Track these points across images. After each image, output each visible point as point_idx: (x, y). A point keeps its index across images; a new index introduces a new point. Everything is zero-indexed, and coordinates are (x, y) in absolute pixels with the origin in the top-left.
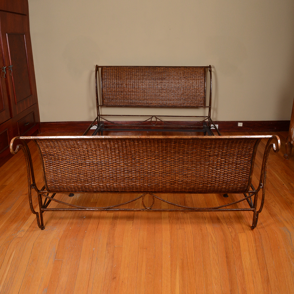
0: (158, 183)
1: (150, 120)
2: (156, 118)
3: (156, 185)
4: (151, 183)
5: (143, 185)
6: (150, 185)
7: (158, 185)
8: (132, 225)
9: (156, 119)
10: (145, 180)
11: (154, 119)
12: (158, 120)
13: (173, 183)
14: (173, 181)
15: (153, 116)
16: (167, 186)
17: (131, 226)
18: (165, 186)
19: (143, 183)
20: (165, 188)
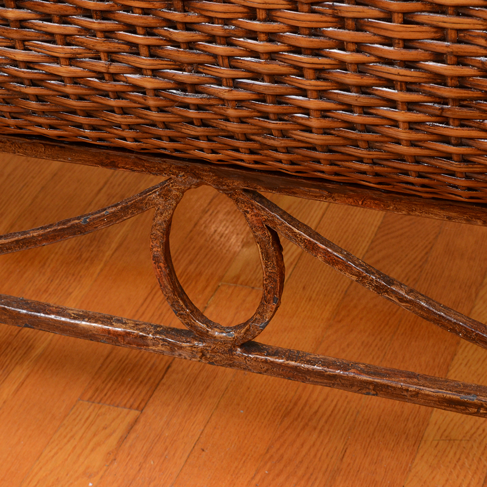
0: (275, 78)
3: (262, 98)
4: (196, 67)
5: (114, 77)
6: (195, 88)
7: (279, 99)
8: (112, 457)
10: (132, 29)
13: (459, 102)
14: (461, 82)
16: (395, 123)
17: (97, 459)
18: (367, 128)
19: (112, 56)
20: (370, 146)
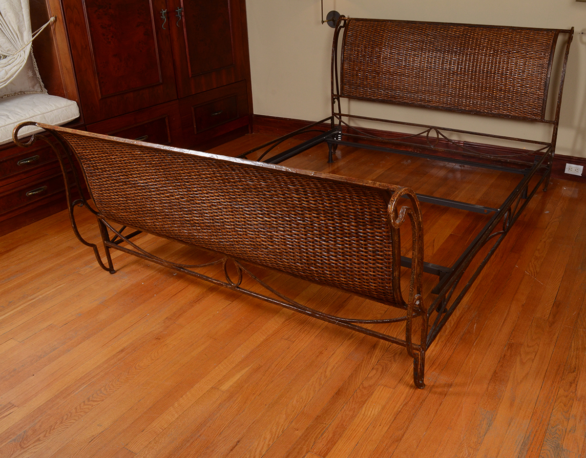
1: (425, 134)
2: (438, 133)
9: (438, 135)
11: (433, 134)
12: (440, 136)
15: (431, 128)
